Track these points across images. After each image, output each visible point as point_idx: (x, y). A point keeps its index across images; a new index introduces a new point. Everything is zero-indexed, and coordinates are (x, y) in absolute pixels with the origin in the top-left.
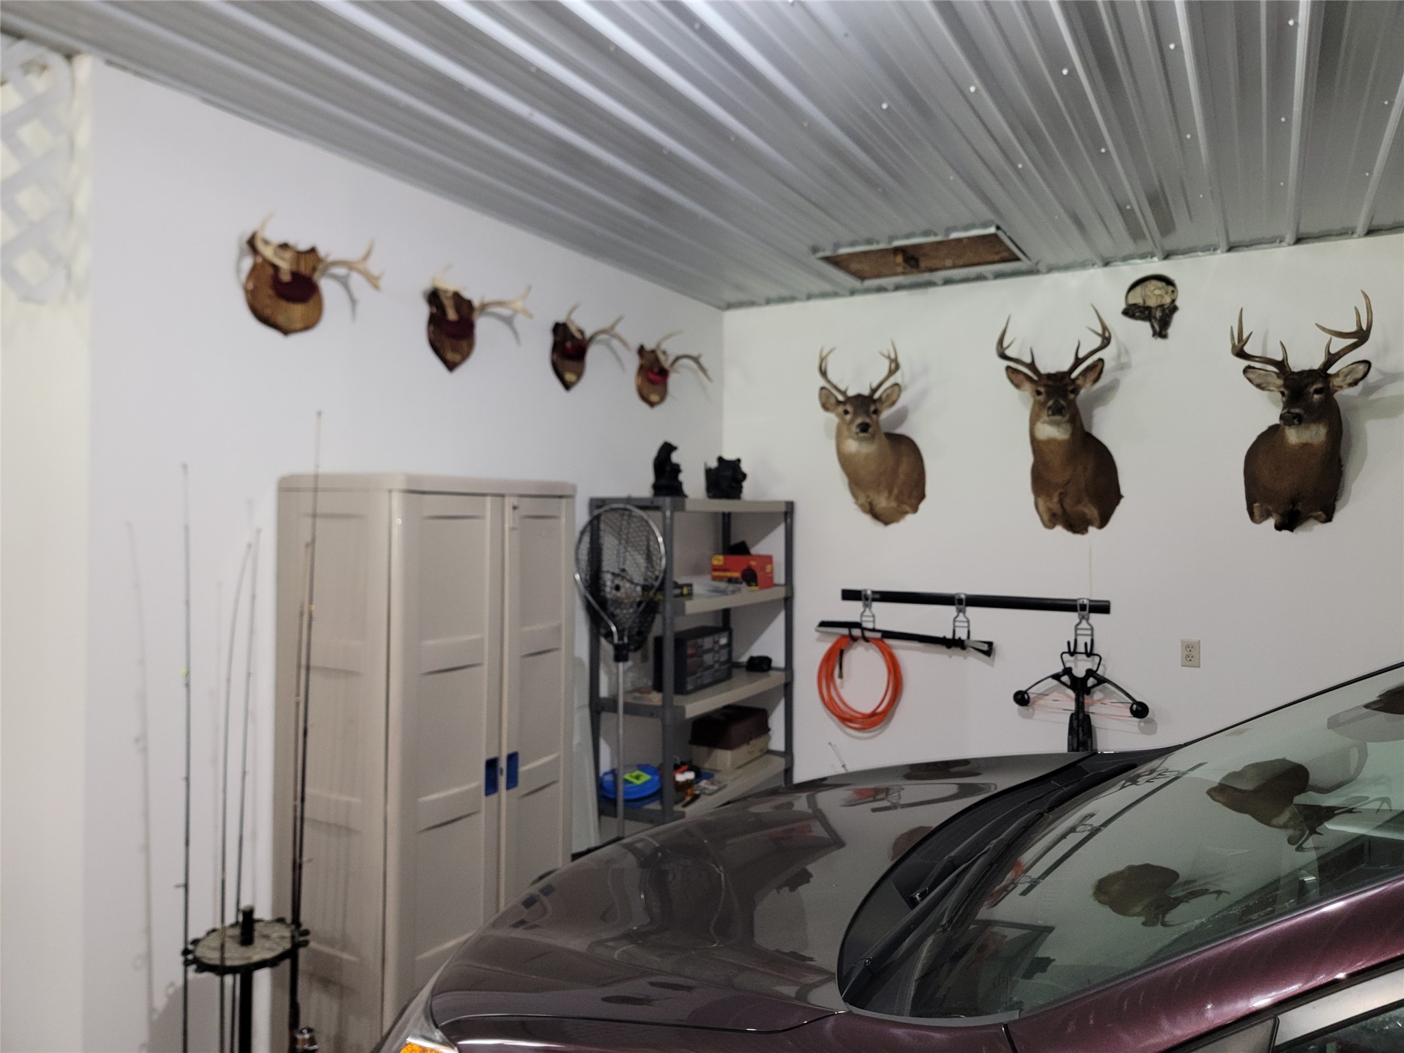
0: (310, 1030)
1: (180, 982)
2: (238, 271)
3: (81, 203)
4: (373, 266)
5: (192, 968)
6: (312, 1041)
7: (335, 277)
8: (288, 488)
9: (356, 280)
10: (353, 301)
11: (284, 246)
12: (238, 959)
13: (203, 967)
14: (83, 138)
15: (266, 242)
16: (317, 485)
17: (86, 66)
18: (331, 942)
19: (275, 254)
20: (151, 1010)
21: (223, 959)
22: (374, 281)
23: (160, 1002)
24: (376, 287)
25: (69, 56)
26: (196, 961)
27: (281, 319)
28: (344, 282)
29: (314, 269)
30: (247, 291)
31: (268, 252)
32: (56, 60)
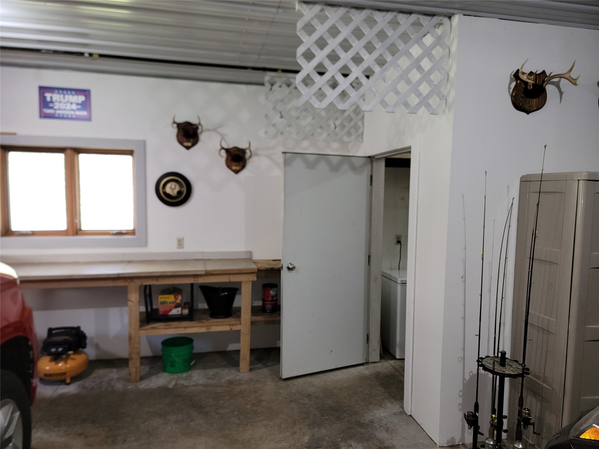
0: (528, 410)
1: (475, 372)
2: (509, 88)
3: (452, 75)
4: (573, 75)
5: (481, 368)
6: (529, 414)
7: (553, 83)
8: (525, 181)
9: (564, 82)
10: (561, 93)
11: (531, 73)
12: (499, 370)
13: (485, 369)
14: (454, 49)
15: (523, 73)
16: (542, 178)
17: (456, 19)
18: (538, 377)
19: (527, 78)
20: (464, 379)
21: (494, 368)
22: (574, 82)
23: (467, 377)
24: (575, 84)
25: (450, 18)
26: (482, 365)
27: (527, 107)
28: (557, 85)
29: (544, 81)
30: (512, 96)
31: (524, 78)
32: (446, 20)
